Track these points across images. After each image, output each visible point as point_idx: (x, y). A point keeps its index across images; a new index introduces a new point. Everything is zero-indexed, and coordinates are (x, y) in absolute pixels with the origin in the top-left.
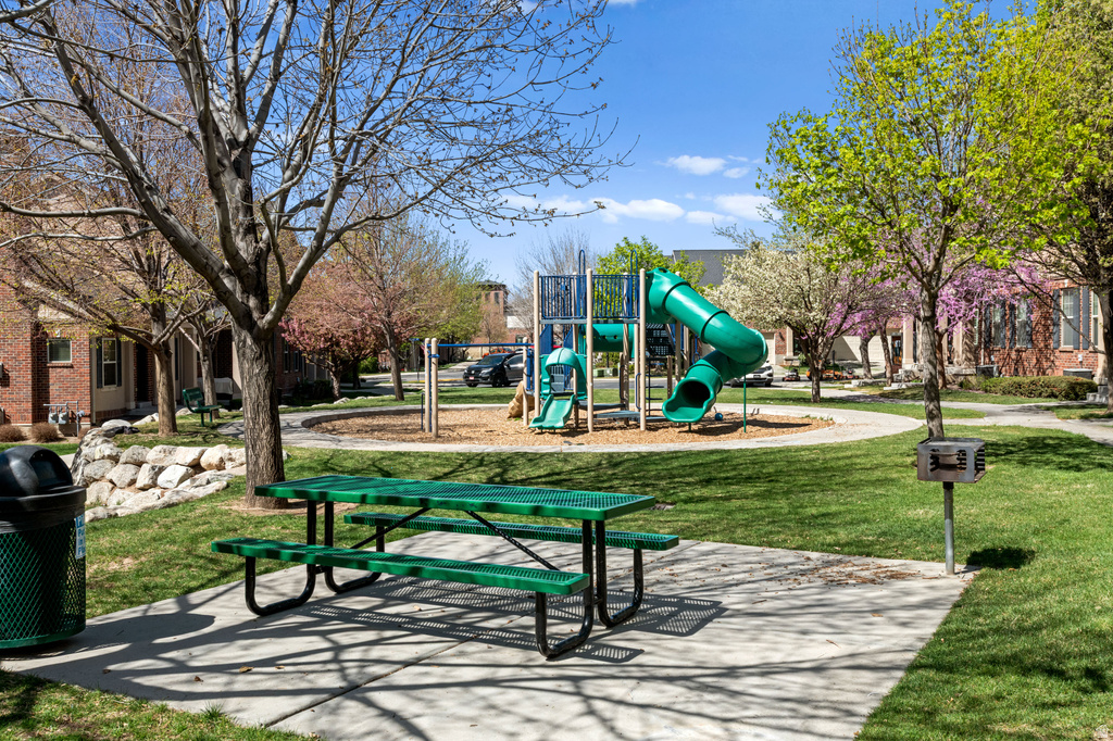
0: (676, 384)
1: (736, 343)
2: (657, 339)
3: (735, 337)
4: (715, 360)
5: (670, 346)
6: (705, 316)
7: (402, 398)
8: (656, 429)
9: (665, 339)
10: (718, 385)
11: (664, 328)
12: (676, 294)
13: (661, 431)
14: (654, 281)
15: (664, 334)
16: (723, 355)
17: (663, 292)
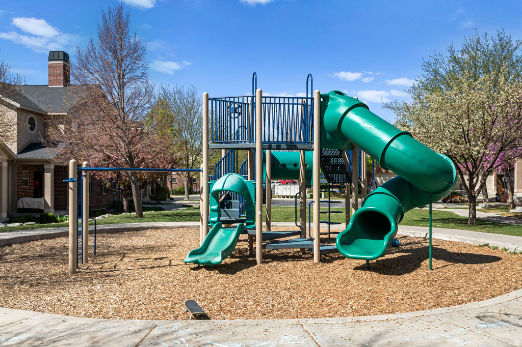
0: (353, 212)
1: (423, 169)
2: (335, 166)
3: (422, 161)
4: (394, 187)
5: (347, 174)
6: (385, 138)
7: (141, 216)
8: (331, 260)
9: (343, 166)
10: (399, 216)
11: (341, 155)
12: (351, 116)
13: (336, 262)
14: (330, 103)
15: (341, 161)
16: (406, 181)
17: (339, 114)
